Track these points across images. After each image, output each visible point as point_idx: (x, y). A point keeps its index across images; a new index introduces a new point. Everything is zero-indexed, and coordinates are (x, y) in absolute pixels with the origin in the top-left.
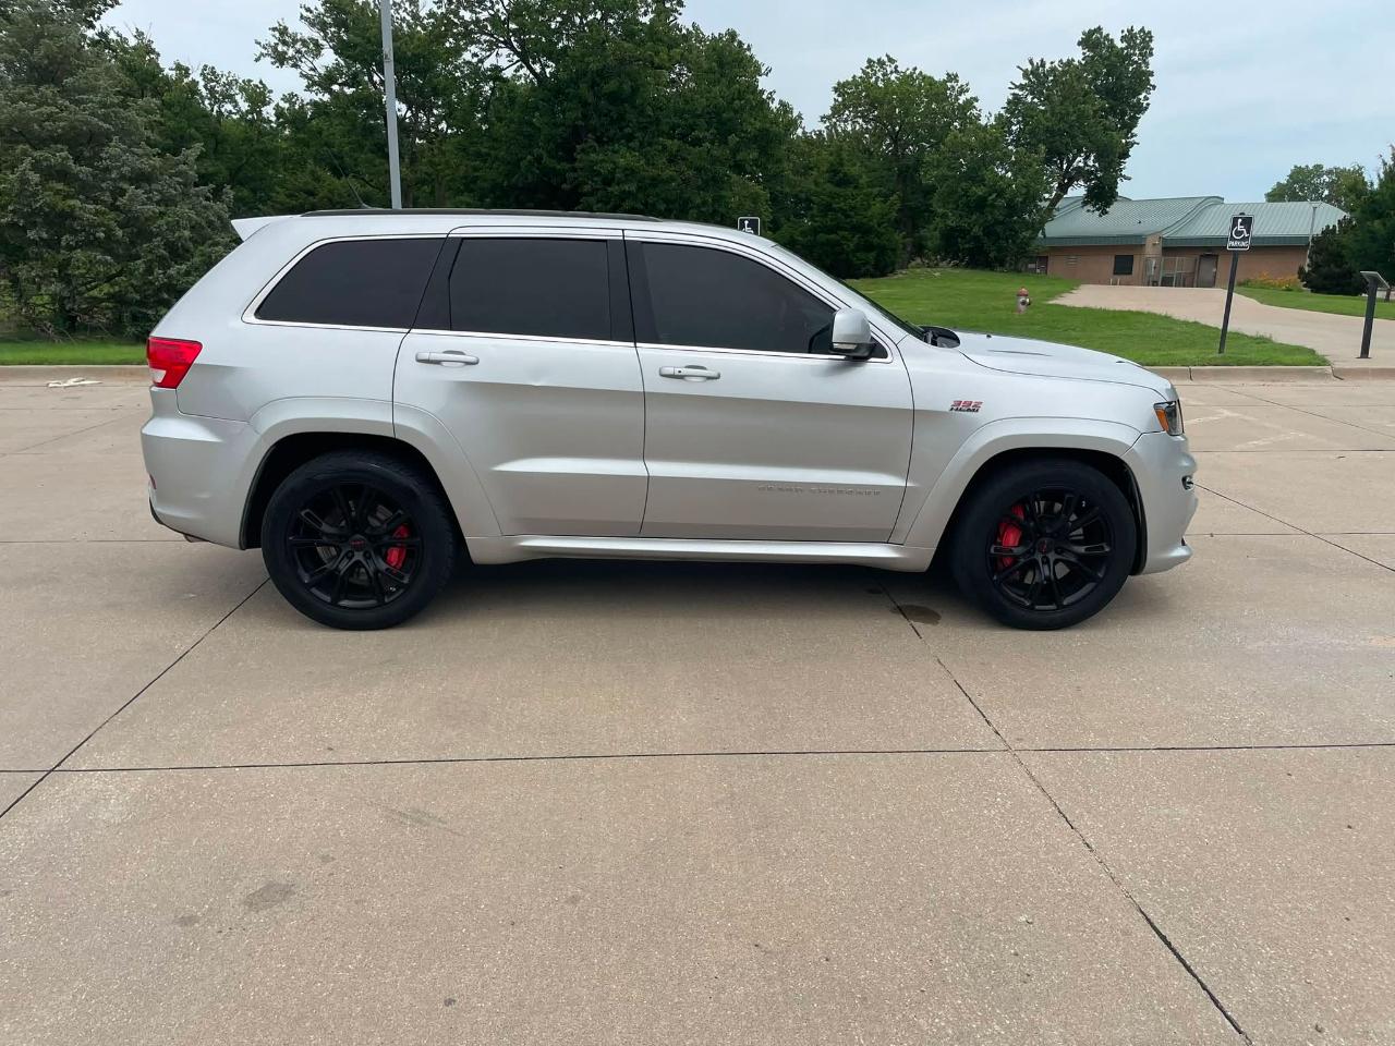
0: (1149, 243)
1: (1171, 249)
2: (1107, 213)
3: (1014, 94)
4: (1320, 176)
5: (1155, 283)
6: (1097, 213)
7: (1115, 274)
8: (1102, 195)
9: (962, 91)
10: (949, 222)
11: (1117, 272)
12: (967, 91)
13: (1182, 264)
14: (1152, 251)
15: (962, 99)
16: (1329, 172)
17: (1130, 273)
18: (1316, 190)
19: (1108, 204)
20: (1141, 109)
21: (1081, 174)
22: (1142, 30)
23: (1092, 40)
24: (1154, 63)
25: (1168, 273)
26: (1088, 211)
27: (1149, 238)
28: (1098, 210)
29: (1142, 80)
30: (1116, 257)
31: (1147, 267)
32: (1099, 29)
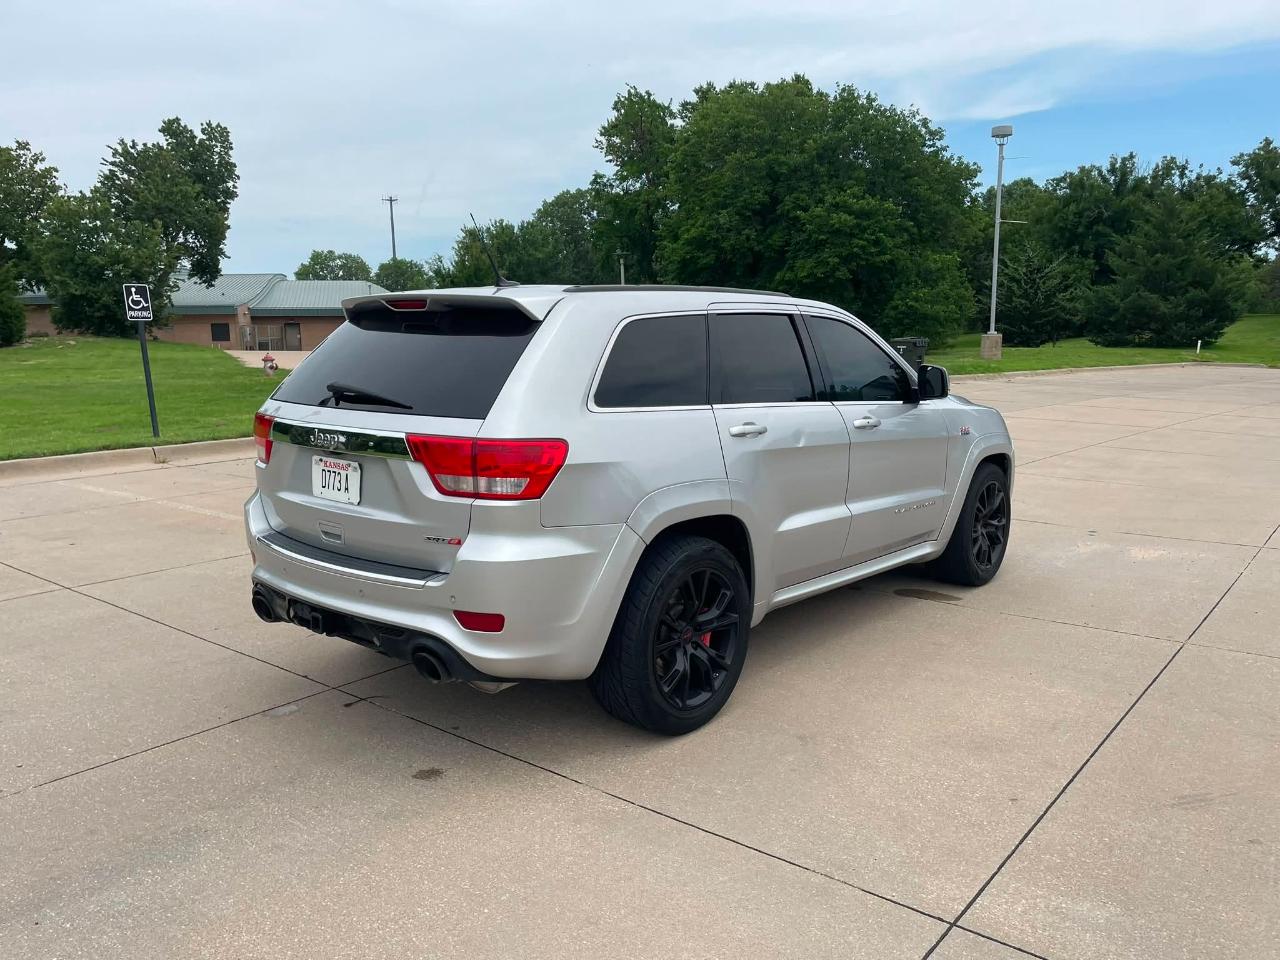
0: (240, 311)
1: (259, 318)
2: (213, 286)
3: (110, 170)
4: (334, 260)
5: (252, 349)
6: (204, 285)
7: (214, 340)
8: (207, 269)
9: (36, 159)
10: (73, 291)
11: (215, 338)
12: (43, 159)
13: (272, 331)
14: (243, 320)
15: (39, 167)
16: (340, 257)
17: (229, 340)
18: (332, 271)
19: (214, 278)
20: (231, 195)
21: (187, 250)
22: (218, 125)
23: (171, 128)
24: (235, 157)
25: (263, 339)
26: (196, 283)
27: (239, 309)
28: (204, 282)
29: (228, 170)
30: (212, 325)
31: (243, 335)
32: (177, 120)
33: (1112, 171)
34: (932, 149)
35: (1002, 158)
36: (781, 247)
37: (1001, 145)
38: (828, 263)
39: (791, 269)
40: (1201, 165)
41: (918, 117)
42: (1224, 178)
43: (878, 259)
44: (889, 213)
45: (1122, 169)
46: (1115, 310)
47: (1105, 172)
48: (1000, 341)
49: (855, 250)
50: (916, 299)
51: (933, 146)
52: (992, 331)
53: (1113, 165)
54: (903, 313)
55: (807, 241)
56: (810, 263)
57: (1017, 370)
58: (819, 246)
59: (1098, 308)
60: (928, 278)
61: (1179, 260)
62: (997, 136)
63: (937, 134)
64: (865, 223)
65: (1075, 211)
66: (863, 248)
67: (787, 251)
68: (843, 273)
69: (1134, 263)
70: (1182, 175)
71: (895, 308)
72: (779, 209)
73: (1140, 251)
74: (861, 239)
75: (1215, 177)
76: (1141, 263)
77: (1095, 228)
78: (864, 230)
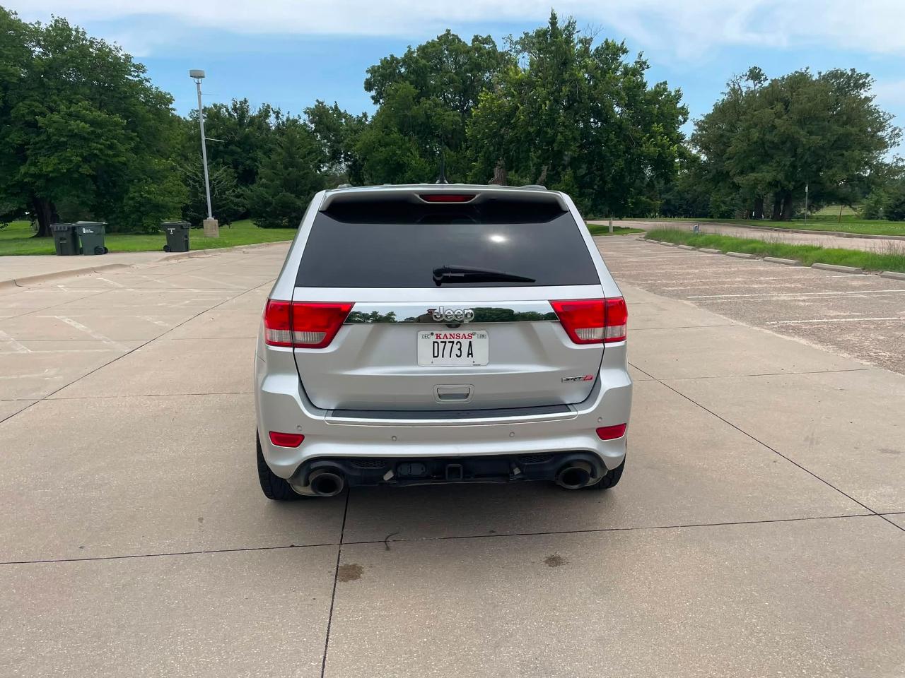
33: (235, 109)
34: (137, 79)
35: (200, 93)
36: (20, 145)
37: (198, 84)
38: (71, 161)
39: (35, 164)
40: (288, 113)
41: (121, 53)
42: (301, 122)
43: (116, 160)
44: (117, 124)
45: (241, 109)
46: (269, 204)
47: (230, 110)
48: (217, 224)
49: (95, 151)
50: (149, 192)
51: (138, 76)
52: (211, 218)
53: (235, 106)
54: (139, 202)
55: (46, 142)
56: (54, 160)
57: (240, 245)
58: (59, 146)
59: (258, 203)
60: (156, 177)
61: (302, 173)
62: (195, 77)
63: (139, 68)
64: (99, 131)
65: (216, 134)
66: (101, 150)
67: (28, 149)
68: (86, 169)
69: (275, 173)
70: (277, 117)
71: (133, 199)
72: (13, 113)
73: (280, 166)
74: (97, 143)
75: (297, 121)
76: (280, 174)
77: (230, 147)
78: (99, 136)
